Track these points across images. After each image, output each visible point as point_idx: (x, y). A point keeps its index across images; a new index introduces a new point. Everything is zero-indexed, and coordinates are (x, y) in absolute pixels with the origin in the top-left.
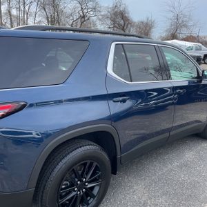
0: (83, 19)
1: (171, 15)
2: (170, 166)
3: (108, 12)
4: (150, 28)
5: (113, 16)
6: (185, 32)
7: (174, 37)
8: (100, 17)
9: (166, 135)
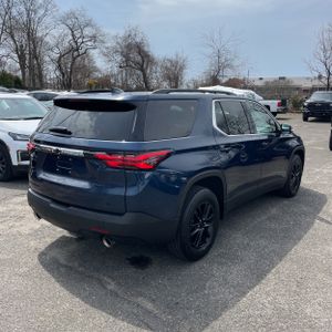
0: (76, 53)
1: (210, 51)
2: (259, 220)
3: (118, 43)
4: (182, 68)
5: (125, 50)
6: (229, 74)
7: (215, 81)
8: (105, 50)
9: (255, 187)
